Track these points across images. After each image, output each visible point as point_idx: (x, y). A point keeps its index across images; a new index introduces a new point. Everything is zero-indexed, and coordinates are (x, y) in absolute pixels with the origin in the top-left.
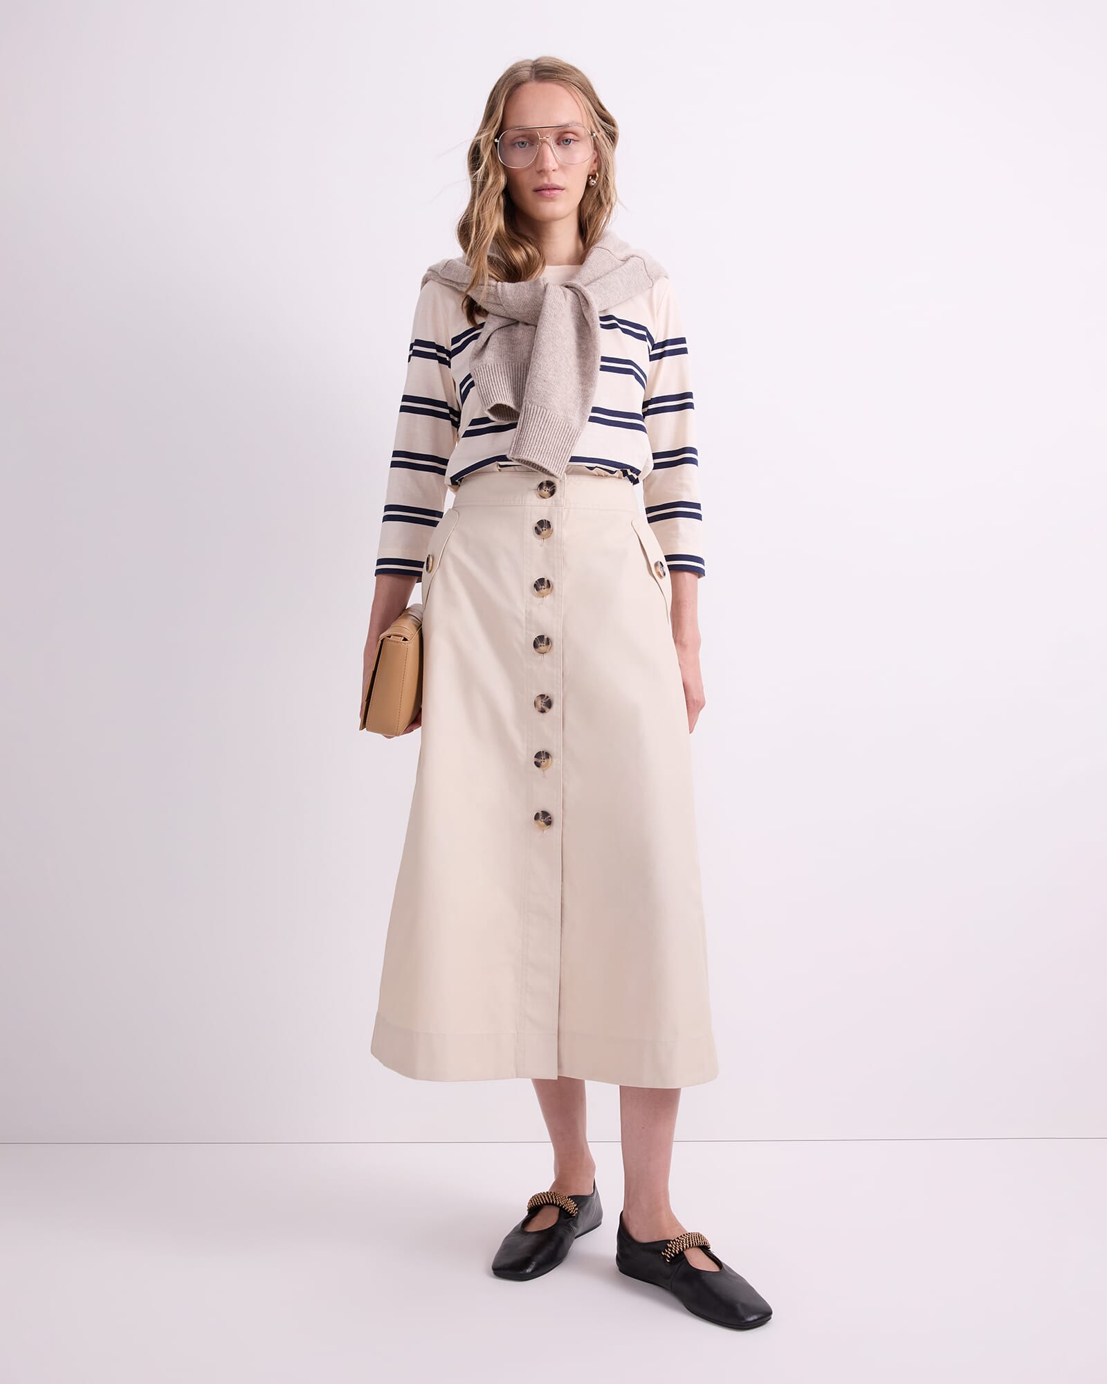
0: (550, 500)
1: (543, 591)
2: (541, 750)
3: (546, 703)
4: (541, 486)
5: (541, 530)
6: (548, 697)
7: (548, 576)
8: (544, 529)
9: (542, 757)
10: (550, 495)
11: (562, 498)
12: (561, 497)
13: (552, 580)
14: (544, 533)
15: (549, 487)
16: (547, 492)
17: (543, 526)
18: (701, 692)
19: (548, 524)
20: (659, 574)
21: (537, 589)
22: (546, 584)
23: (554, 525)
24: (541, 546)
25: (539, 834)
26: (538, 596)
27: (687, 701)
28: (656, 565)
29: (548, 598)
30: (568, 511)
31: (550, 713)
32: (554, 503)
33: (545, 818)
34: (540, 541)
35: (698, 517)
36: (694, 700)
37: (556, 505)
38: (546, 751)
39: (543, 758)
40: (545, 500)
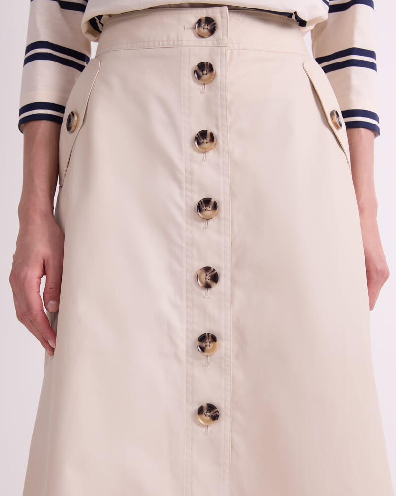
0: (210, 40)
1: (205, 145)
2: (207, 332)
3: (211, 277)
4: (199, 22)
5: (201, 74)
6: (214, 270)
7: (211, 129)
8: (205, 72)
9: (206, 341)
10: (209, 33)
11: (225, 37)
12: (223, 35)
13: (215, 133)
14: (205, 77)
15: (209, 26)
16: (206, 31)
17: (204, 70)
18: (383, 261)
19: (211, 68)
20: (335, 124)
21: (199, 144)
22: (209, 138)
23: (217, 68)
24: (201, 92)
25: (202, 430)
26: (199, 151)
27: (368, 272)
28: (332, 114)
29: (211, 154)
30: (232, 52)
31: (215, 287)
32: (216, 42)
33: (210, 411)
34: (201, 87)
35: (372, 66)
36: (377, 270)
37: (219, 45)
38: (211, 333)
39: (208, 341)
40: (204, 39)
